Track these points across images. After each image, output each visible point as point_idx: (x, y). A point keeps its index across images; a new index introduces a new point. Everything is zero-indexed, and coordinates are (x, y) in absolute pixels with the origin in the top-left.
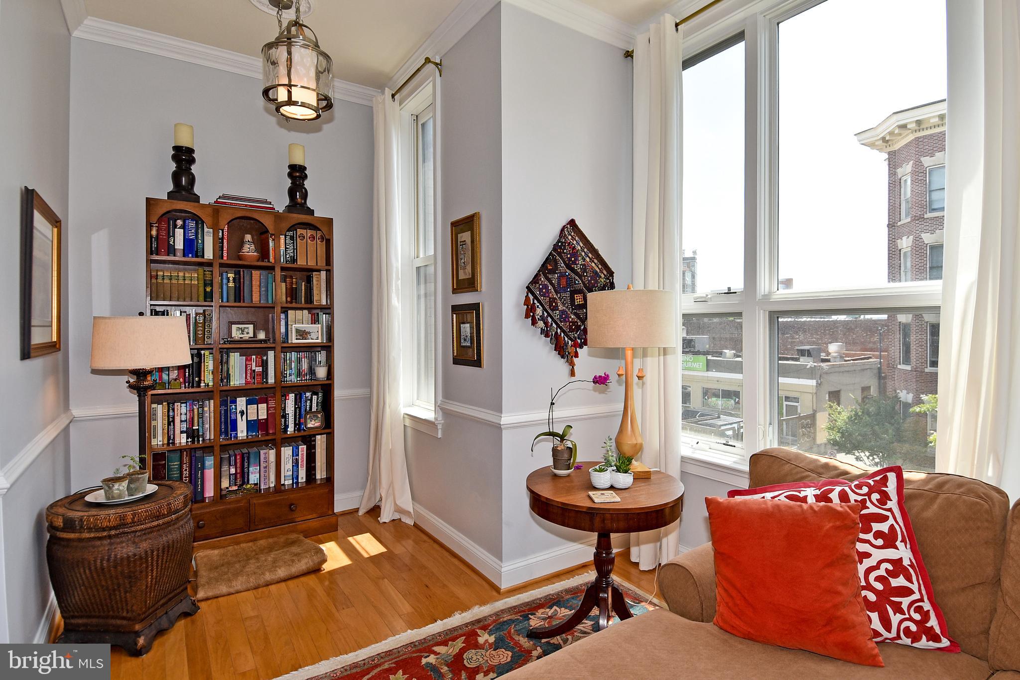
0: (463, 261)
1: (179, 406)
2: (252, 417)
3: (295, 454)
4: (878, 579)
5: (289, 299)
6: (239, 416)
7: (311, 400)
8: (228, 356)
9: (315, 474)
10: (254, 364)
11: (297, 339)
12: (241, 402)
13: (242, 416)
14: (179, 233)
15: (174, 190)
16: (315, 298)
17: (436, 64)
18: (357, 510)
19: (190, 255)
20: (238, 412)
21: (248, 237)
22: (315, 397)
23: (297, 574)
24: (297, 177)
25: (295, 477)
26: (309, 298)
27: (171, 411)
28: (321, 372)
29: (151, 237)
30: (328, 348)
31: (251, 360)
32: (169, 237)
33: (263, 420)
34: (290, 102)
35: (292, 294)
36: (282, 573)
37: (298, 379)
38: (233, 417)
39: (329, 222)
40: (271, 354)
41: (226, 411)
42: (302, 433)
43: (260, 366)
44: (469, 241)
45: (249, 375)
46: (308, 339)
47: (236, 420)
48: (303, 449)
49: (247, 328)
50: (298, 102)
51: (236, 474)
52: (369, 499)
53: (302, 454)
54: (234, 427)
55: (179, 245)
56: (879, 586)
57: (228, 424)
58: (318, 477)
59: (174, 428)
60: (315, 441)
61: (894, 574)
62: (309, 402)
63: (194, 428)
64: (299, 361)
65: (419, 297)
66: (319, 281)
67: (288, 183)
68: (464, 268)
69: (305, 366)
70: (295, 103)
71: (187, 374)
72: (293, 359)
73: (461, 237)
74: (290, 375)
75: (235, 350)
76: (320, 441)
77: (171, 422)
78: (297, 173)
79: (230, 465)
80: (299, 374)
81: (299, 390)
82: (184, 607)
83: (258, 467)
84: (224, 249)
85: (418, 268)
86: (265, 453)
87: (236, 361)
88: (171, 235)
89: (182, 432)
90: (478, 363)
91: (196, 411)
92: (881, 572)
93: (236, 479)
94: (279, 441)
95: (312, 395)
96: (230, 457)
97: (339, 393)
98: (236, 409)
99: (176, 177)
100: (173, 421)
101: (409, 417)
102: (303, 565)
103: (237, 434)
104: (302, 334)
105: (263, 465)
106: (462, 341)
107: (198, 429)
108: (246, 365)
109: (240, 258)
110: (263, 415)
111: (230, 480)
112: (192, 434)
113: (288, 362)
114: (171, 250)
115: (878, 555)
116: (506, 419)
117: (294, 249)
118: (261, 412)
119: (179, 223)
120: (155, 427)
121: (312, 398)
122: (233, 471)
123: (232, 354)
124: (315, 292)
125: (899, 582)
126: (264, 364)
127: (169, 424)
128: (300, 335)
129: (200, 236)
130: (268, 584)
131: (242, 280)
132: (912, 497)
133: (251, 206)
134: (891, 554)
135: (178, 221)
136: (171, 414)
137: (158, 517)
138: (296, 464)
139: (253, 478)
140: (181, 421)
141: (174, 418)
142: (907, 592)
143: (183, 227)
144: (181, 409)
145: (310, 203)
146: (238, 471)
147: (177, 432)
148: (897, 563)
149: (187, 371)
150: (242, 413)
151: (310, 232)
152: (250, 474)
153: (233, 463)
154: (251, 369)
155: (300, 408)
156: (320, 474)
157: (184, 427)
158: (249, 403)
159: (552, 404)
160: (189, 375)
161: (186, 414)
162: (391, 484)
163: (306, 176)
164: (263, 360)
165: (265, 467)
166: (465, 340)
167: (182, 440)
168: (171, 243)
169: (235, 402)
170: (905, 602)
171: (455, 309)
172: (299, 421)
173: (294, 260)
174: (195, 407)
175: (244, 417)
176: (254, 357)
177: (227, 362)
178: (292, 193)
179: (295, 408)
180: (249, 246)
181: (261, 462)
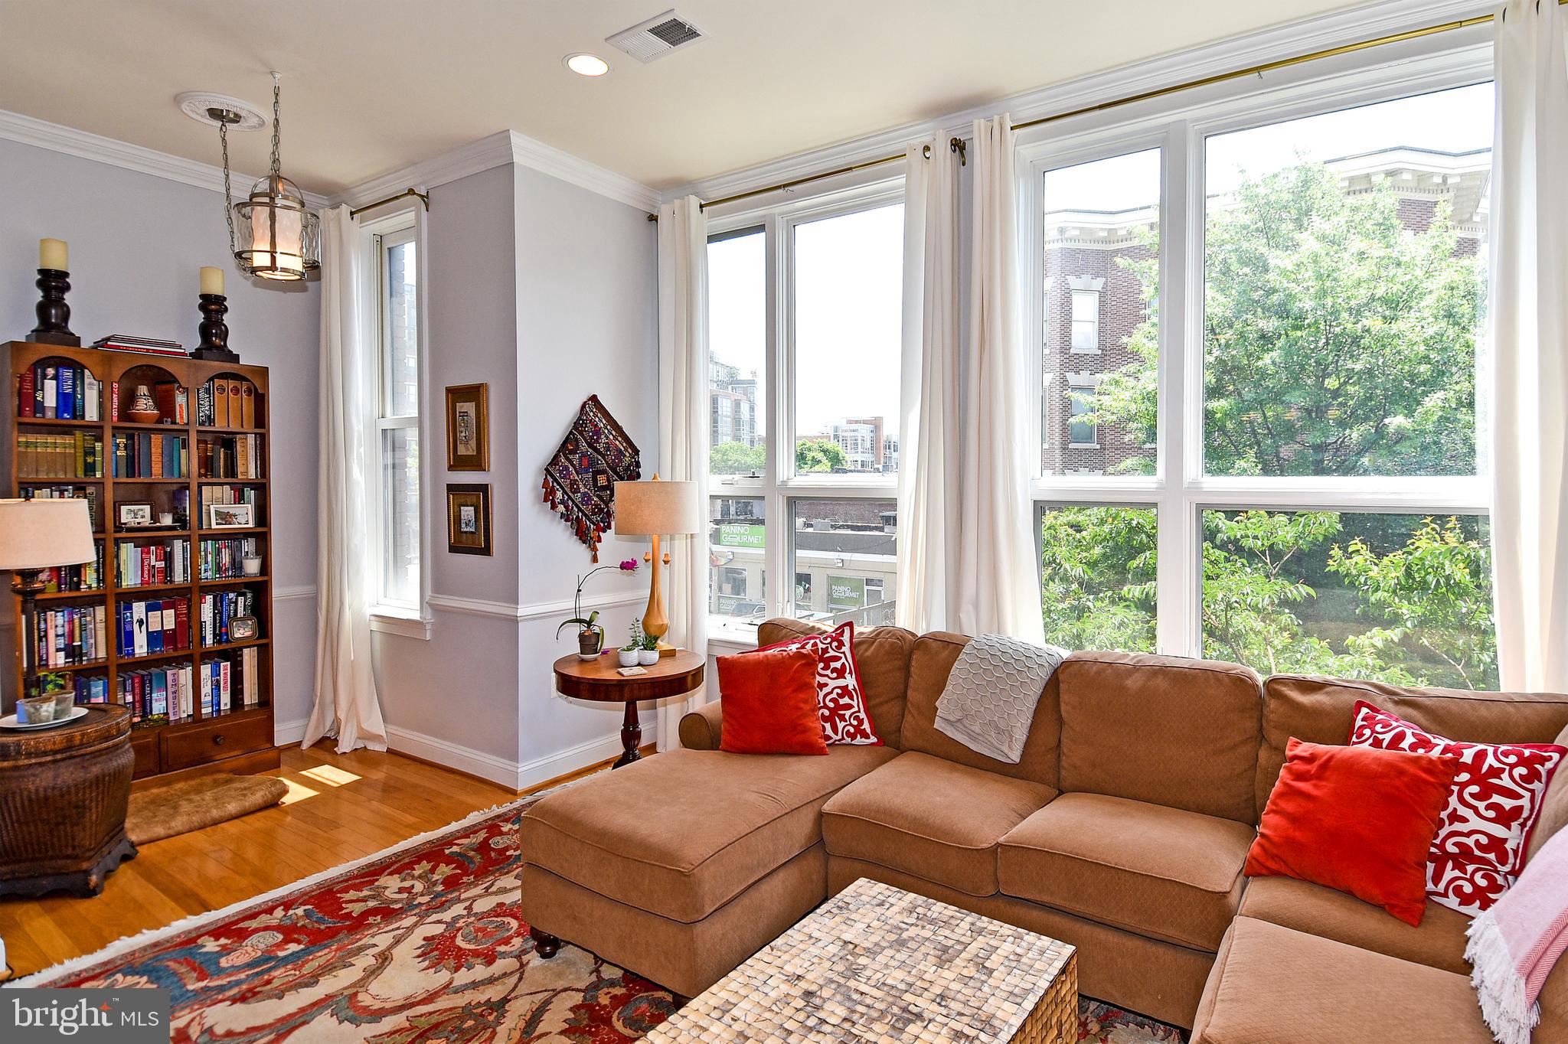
0: (463, 434)
1: (54, 616)
2: (155, 627)
3: (216, 673)
4: (831, 700)
5: (203, 471)
6: (136, 626)
7: (236, 603)
8: (117, 548)
9: (243, 699)
10: (153, 558)
11: (217, 524)
12: (139, 609)
13: (140, 627)
14: (50, 386)
15: (40, 329)
16: (240, 469)
17: (422, 197)
18: (299, 744)
19: (66, 415)
20: (135, 621)
21: (143, 390)
22: (241, 599)
23: (252, 809)
24: (213, 310)
25: (216, 703)
26: (231, 471)
27: (41, 622)
28: (252, 566)
30: (261, 536)
31: (148, 552)
32: (35, 390)
33: (169, 630)
35: (207, 465)
36: (232, 807)
37: (218, 576)
38: (128, 628)
39: (263, 372)
40: (178, 545)
41: (119, 621)
42: (224, 646)
43: (162, 561)
44: (472, 413)
45: (146, 572)
46: (234, 524)
47: (132, 632)
48: (225, 666)
49: (142, 510)
51: (133, 703)
52: (317, 727)
53: (225, 674)
54: (130, 641)
55: (50, 401)
56: (832, 705)
57: (122, 637)
58: (247, 701)
59: (47, 645)
60: (241, 655)
61: (841, 696)
62: (233, 605)
63: (75, 644)
64: (218, 552)
65: (385, 467)
66: (245, 446)
67: (200, 317)
68: (466, 443)
69: (226, 558)
70: (278, 269)
71: (63, 572)
72: (210, 549)
73: (462, 407)
74: (206, 571)
75: (126, 540)
76: (249, 658)
77: (43, 636)
78: (212, 306)
79: (125, 691)
80: (219, 568)
81: (219, 591)
83: (165, 693)
84: (114, 407)
85: (384, 431)
86: (174, 674)
87: (129, 553)
88: (38, 388)
89: (58, 650)
90: (486, 551)
91: (77, 621)
92: (834, 695)
94: (197, 657)
95: (237, 596)
96: (124, 681)
97: (278, 592)
98: (132, 618)
99: (42, 310)
100: (46, 636)
101: (377, 619)
102: (258, 797)
103: (133, 650)
104: (225, 517)
105: (170, 690)
106: (463, 526)
107: (80, 646)
108: (142, 560)
109: (131, 418)
110: (170, 624)
112: (72, 652)
113: (203, 553)
114: (39, 408)
115: (832, 684)
116: (523, 611)
117: (210, 405)
118: (168, 620)
119: (51, 371)
121: (237, 599)
122: (129, 698)
123: (123, 545)
124: (240, 461)
125: (846, 700)
126: (168, 558)
128: (222, 519)
129: (78, 389)
130: (216, 822)
131: (136, 447)
132: (860, 643)
133: (155, 351)
134: (841, 682)
135: (48, 369)
136: (42, 626)
137: (107, 739)
138: (216, 686)
139: (158, 707)
140: (57, 636)
142: (849, 706)
143: (56, 378)
144: (57, 619)
145: (232, 345)
146: (137, 698)
147: (52, 650)
148: (845, 689)
150: (141, 622)
151: (232, 384)
152: (153, 702)
153: (129, 688)
154: (149, 565)
155: (221, 613)
156: (250, 697)
157: (61, 643)
158: (148, 609)
159: (579, 591)
160: (65, 574)
161: (63, 626)
162: (353, 702)
163: (226, 310)
164: (165, 552)
165: (175, 692)
166: (467, 525)
167: (59, 660)
168: (39, 399)
169: (129, 608)
170: (848, 713)
171: (452, 488)
172: (220, 631)
173: (210, 420)
174: (75, 617)
175: (144, 627)
176: (153, 548)
177: (117, 556)
178: (205, 331)
179: (214, 613)
180: (145, 402)
181: (169, 686)
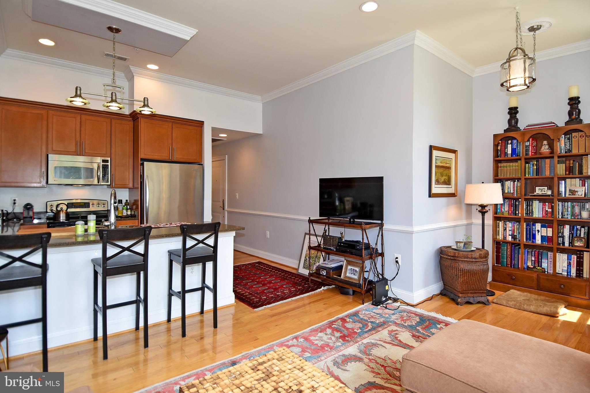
1: (508, 223)
2: (544, 234)
3: (569, 259)
5: (567, 173)
6: (537, 232)
8: (532, 203)
10: (547, 207)
11: (569, 195)
12: (538, 226)
13: (538, 233)
14: (510, 146)
15: (509, 127)
16: (585, 171)
19: (514, 156)
20: (536, 231)
22: (583, 229)
23: (541, 312)
25: (569, 271)
26: (581, 172)
27: (505, 225)
28: (585, 215)
29: (498, 150)
31: (545, 205)
32: (505, 149)
33: (550, 236)
34: (511, 87)
35: (570, 170)
37: (573, 217)
38: (533, 232)
41: (530, 229)
42: (574, 248)
43: (550, 209)
45: (544, 213)
46: (577, 195)
47: (535, 234)
48: (574, 257)
49: (544, 189)
50: (517, 85)
51: (535, 261)
53: (574, 260)
54: (534, 237)
55: (509, 151)
57: (531, 235)
58: (584, 276)
59: (506, 233)
60: (583, 254)
62: (578, 231)
63: (515, 234)
64: (573, 207)
66: (587, 161)
67: (568, 108)
69: (577, 210)
70: (513, 86)
71: (512, 209)
72: (569, 206)
74: (567, 215)
75: (535, 199)
77: (505, 229)
78: (574, 102)
80: (573, 214)
81: (572, 224)
83: (547, 261)
84: (530, 150)
86: (551, 255)
87: (537, 205)
88: (506, 147)
89: (509, 235)
91: (515, 226)
93: (535, 263)
94: (556, 249)
96: (531, 252)
98: (535, 229)
99: (509, 121)
100: (506, 229)
103: (535, 241)
104: (573, 192)
105: (550, 260)
107: (516, 235)
108: (543, 208)
110: (550, 234)
111: (532, 262)
112: (514, 237)
113: (566, 207)
114: (506, 154)
117: (570, 144)
118: (549, 232)
119: (510, 142)
120: (499, 231)
121: (581, 229)
122: (533, 259)
123: (534, 202)
124: (584, 167)
126: (553, 208)
127: (504, 231)
128: (571, 193)
129: (518, 146)
130: (524, 310)
131: (540, 165)
135: (509, 141)
136: (505, 226)
138: (569, 265)
139: (544, 265)
140: (509, 230)
141: (506, 228)
143: (512, 143)
144: (509, 225)
146: (536, 259)
147: (507, 235)
149: (512, 208)
150: (538, 231)
151: (581, 134)
152: (542, 263)
153: (533, 255)
154: (545, 210)
155: (573, 234)
156: (586, 274)
157: (511, 233)
158: (542, 227)
160: (513, 210)
161: (511, 227)
163: (580, 102)
164: (552, 206)
165: (551, 262)
167: (509, 238)
168: (506, 151)
169: (535, 225)
172: (572, 241)
173: (570, 151)
174: (515, 225)
175: (540, 233)
176: (547, 204)
177: (532, 205)
178: (570, 114)
179: (570, 233)
181: (549, 257)
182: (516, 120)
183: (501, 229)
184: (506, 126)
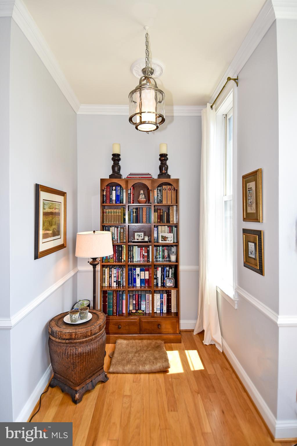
0: (250, 201)
1: (113, 270)
2: (143, 278)
3: (161, 298)
5: (159, 220)
6: (137, 276)
7: (169, 271)
8: (133, 248)
9: (171, 310)
10: (144, 252)
11: (162, 241)
12: (138, 270)
13: (138, 276)
14: (114, 192)
15: (113, 174)
16: (171, 219)
18: (193, 331)
19: (118, 202)
21: (142, 192)
22: (170, 270)
23: (155, 371)
24: (163, 160)
25: (161, 309)
26: (168, 221)
27: (110, 272)
28: (173, 258)
29: (103, 195)
30: (176, 245)
31: (142, 250)
32: (110, 195)
33: (147, 279)
35: (160, 218)
36: (147, 368)
37: (163, 260)
38: (135, 277)
39: (177, 181)
40: (150, 247)
41: (131, 274)
42: (165, 289)
43: (146, 253)
44: (254, 188)
45: (141, 257)
46: (167, 241)
47: (135, 278)
48: (165, 295)
49: (141, 234)
50: (146, 122)
51: (136, 304)
53: (165, 299)
54: (135, 282)
55: (114, 198)
57: (132, 280)
58: (173, 311)
59: (111, 279)
60: (171, 292)
62: (168, 272)
63: (119, 280)
64: (163, 251)
66: (173, 211)
67: (159, 163)
68: (251, 206)
69: (166, 254)
71: (117, 255)
72: (161, 250)
73: (249, 185)
74: (159, 258)
76: (173, 293)
77: (110, 277)
78: (163, 158)
79: (133, 299)
80: (163, 257)
81: (163, 267)
82: (101, 378)
83: (145, 302)
84: (131, 198)
85: (226, 202)
86: (148, 296)
87: (136, 250)
88: (111, 194)
89: (114, 282)
90: (261, 272)
91: (119, 272)
93: (135, 306)
94: (153, 292)
95: (169, 269)
96: (133, 295)
98: (136, 273)
99: (113, 167)
100: (111, 276)
102: (158, 366)
103: (136, 285)
104: (164, 238)
105: (147, 301)
107: (120, 281)
108: (140, 252)
109: (138, 202)
110: (147, 277)
111: (133, 306)
112: (118, 283)
113: (158, 251)
114: (111, 200)
116: (281, 320)
117: (161, 196)
118: (146, 275)
119: (114, 188)
120: (105, 278)
121: (169, 270)
122: (134, 302)
124: (171, 217)
126: (148, 252)
127: (110, 278)
128: (163, 239)
129: (122, 193)
130: (141, 373)
131: (139, 212)
133: (141, 177)
135: (113, 187)
136: (110, 273)
138: (162, 303)
139: (143, 307)
140: (114, 277)
141: (111, 275)
143: (116, 190)
144: (114, 271)
145: (169, 172)
146: (137, 303)
147: (113, 281)
149: (117, 254)
150: (138, 275)
151: (169, 187)
152: (141, 305)
153: (134, 298)
154: (142, 254)
155: (164, 275)
157: (115, 279)
158: (141, 270)
160: (117, 256)
161: (116, 274)
163: (167, 159)
164: (147, 250)
165: (148, 303)
166: (251, 253)
167: (114, 285)
168: (111, 197)
169: (135, 269)
171: (245, 231)
172: (163, 281)
173: (161, 201)
174: (119, 271)
175: (139, 277)
176: (144, 248)
177: (133, 251)
178: (161, 168)
179: (162, 275)
180: (142, 196)
181: (146, 300)
182: (119, 167)
183: (107, 276)
184: (111, 172)
